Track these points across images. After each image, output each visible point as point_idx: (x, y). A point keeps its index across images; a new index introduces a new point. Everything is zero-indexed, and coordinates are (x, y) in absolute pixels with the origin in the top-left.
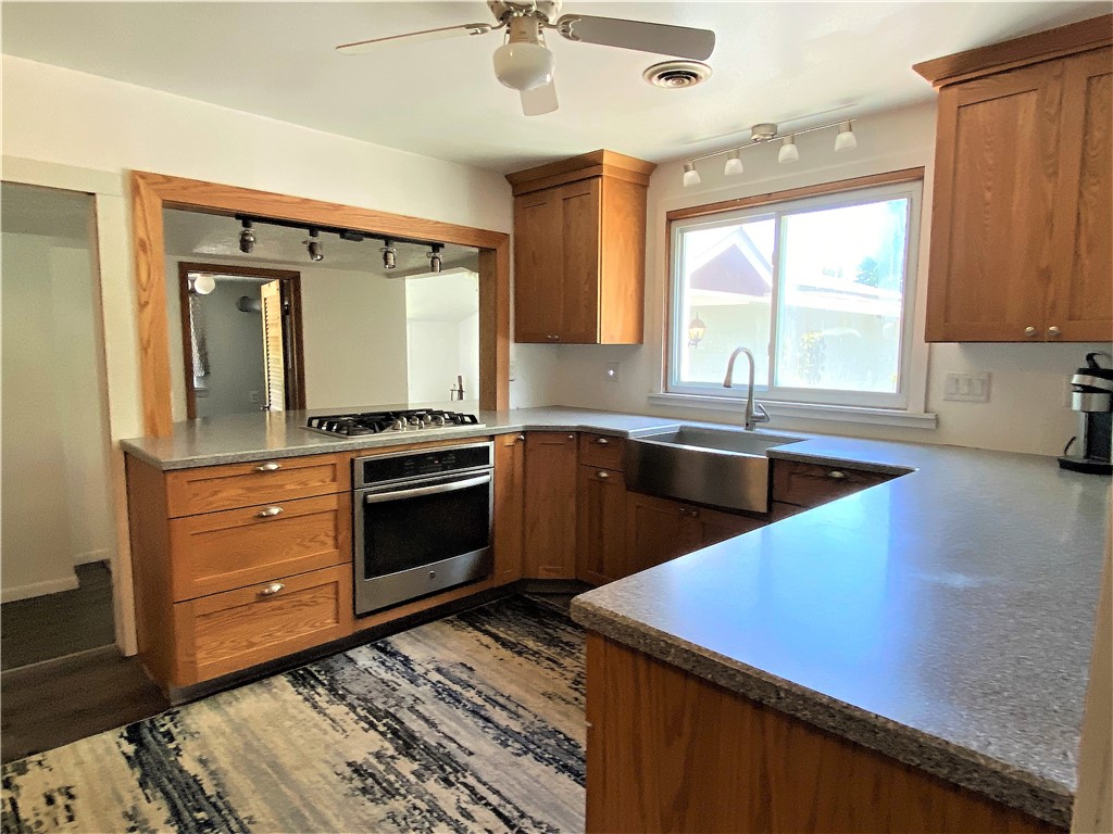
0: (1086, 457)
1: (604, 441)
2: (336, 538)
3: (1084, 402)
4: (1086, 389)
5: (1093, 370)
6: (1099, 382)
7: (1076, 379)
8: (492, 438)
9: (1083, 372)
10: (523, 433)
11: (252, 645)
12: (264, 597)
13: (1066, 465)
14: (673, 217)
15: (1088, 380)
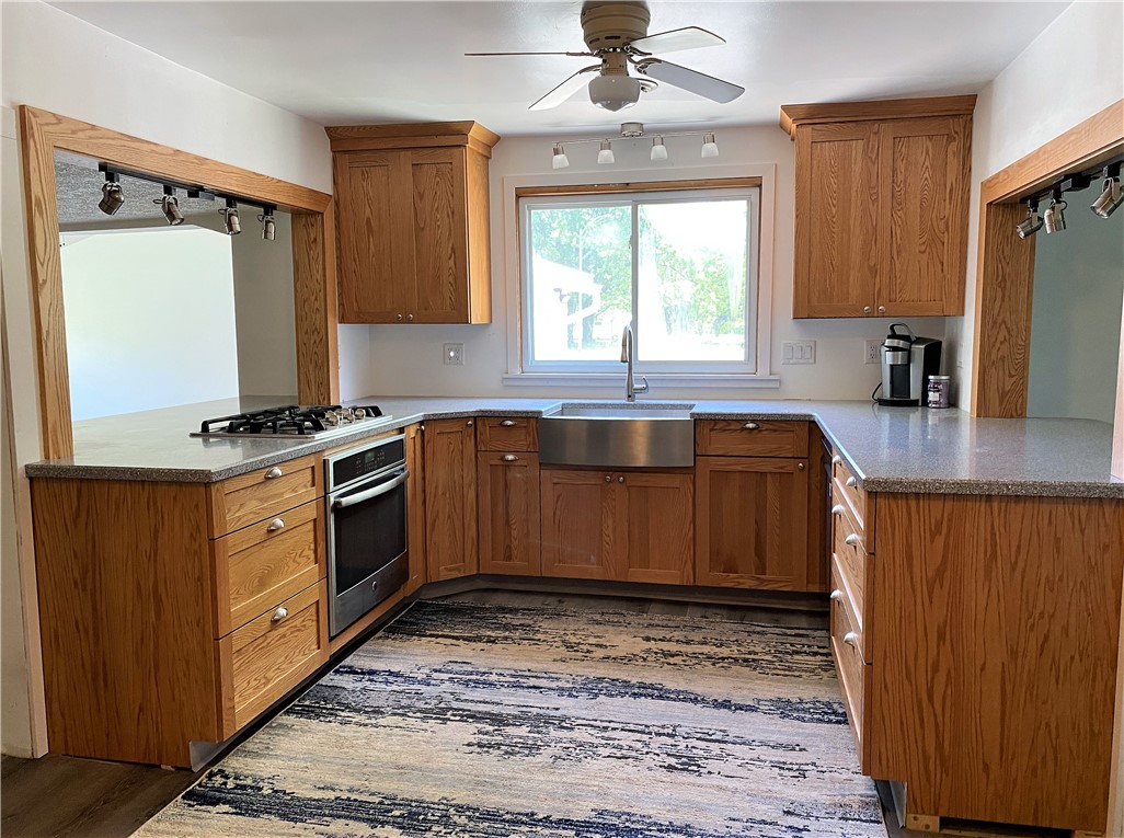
0: (892, 396)
1: (509, 423)
2: (316, 551)
3: (894, 358)
4: (894, 349)
5: (893, 336)
6: (901, 343)
7: (887, 343)
8: (401, 430)
9: (889, 337)
10: (421, 423)
11: (268, 681)
12: (275, 623)
13: (882, 402)
14: (521, 194)
15: (895, 343)
